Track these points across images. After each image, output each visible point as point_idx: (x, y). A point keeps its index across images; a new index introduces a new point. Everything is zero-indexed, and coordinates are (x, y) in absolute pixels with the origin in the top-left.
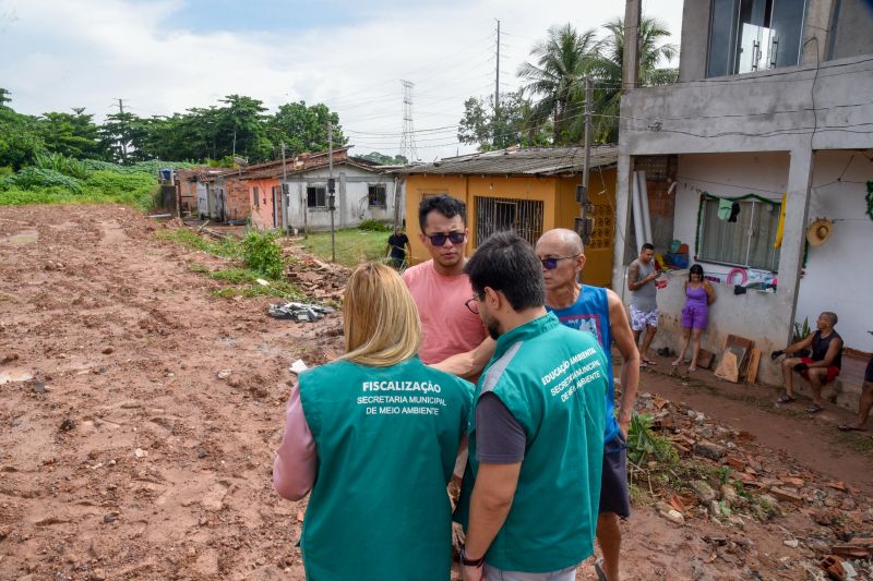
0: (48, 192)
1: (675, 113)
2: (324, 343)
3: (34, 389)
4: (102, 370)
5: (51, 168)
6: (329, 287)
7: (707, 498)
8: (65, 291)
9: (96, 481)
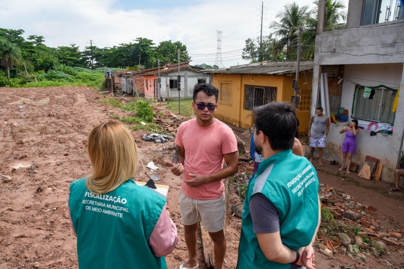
0: (59, 81)
1: (343, 44)
2: (166, 153)
3: (30, 172)
4: (61, 164)
5: (60, 71)
6: (176, 126)
7: (347, 242)
8: (54, 126)
9: (46, 218)
